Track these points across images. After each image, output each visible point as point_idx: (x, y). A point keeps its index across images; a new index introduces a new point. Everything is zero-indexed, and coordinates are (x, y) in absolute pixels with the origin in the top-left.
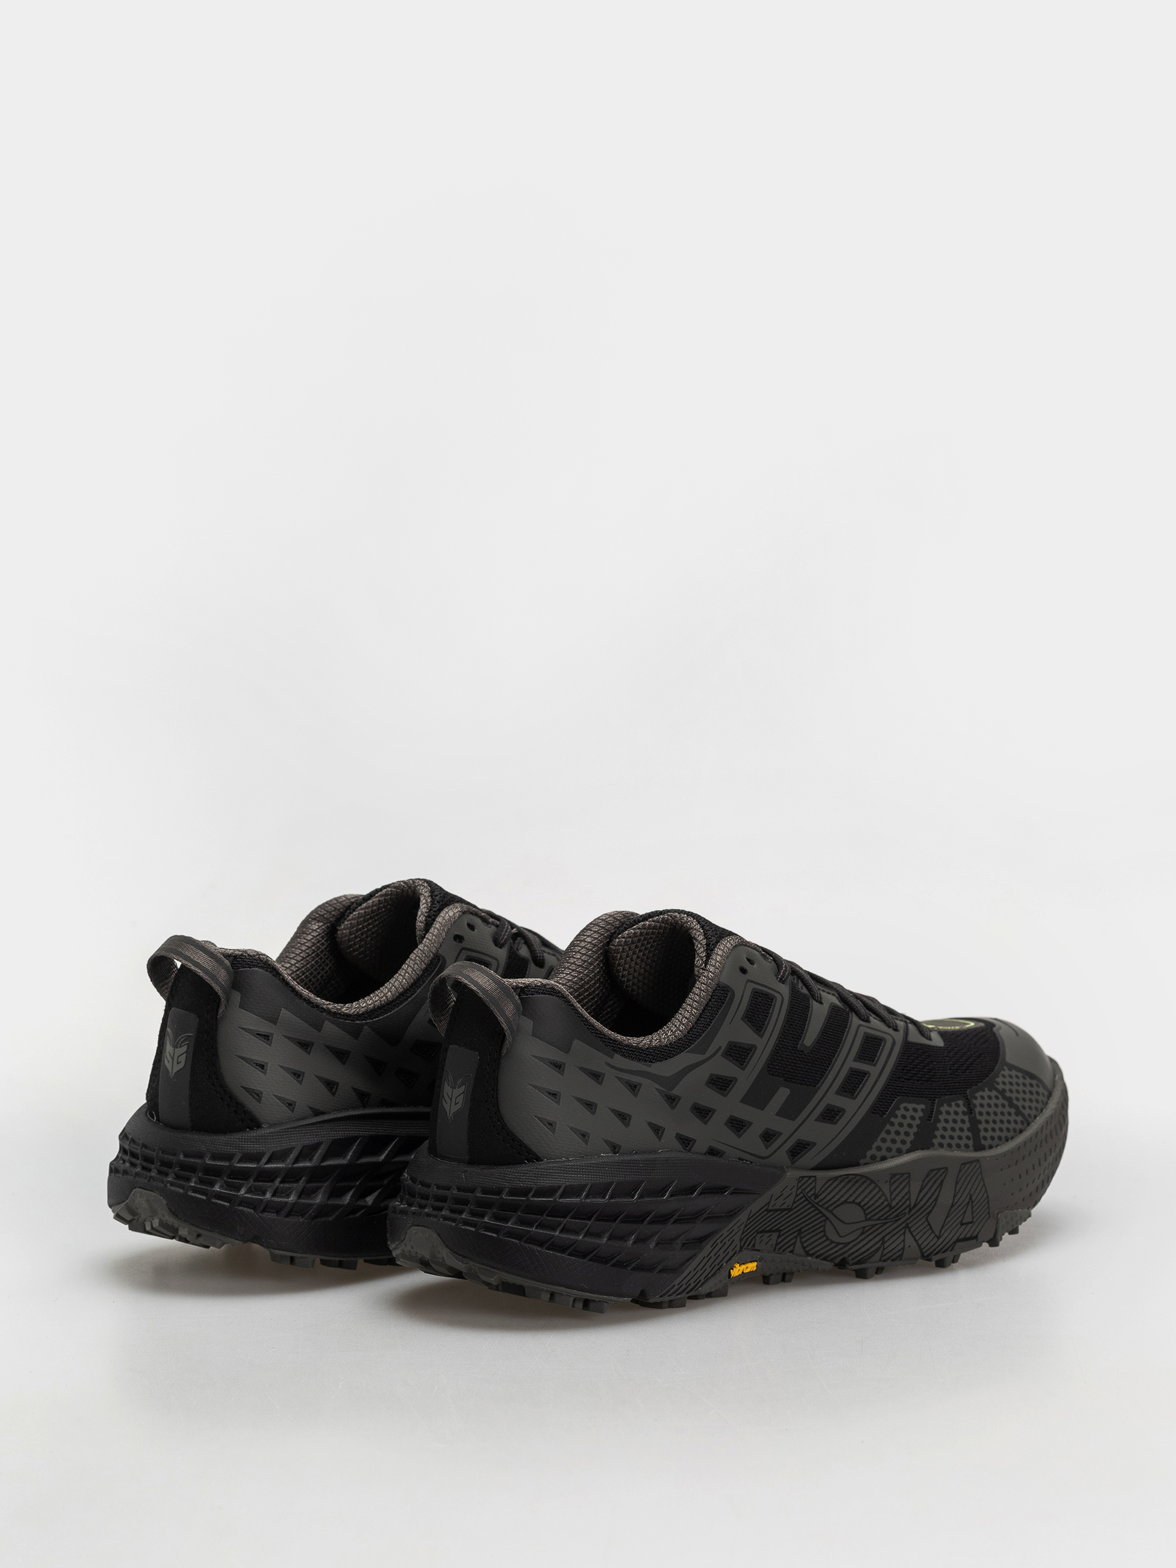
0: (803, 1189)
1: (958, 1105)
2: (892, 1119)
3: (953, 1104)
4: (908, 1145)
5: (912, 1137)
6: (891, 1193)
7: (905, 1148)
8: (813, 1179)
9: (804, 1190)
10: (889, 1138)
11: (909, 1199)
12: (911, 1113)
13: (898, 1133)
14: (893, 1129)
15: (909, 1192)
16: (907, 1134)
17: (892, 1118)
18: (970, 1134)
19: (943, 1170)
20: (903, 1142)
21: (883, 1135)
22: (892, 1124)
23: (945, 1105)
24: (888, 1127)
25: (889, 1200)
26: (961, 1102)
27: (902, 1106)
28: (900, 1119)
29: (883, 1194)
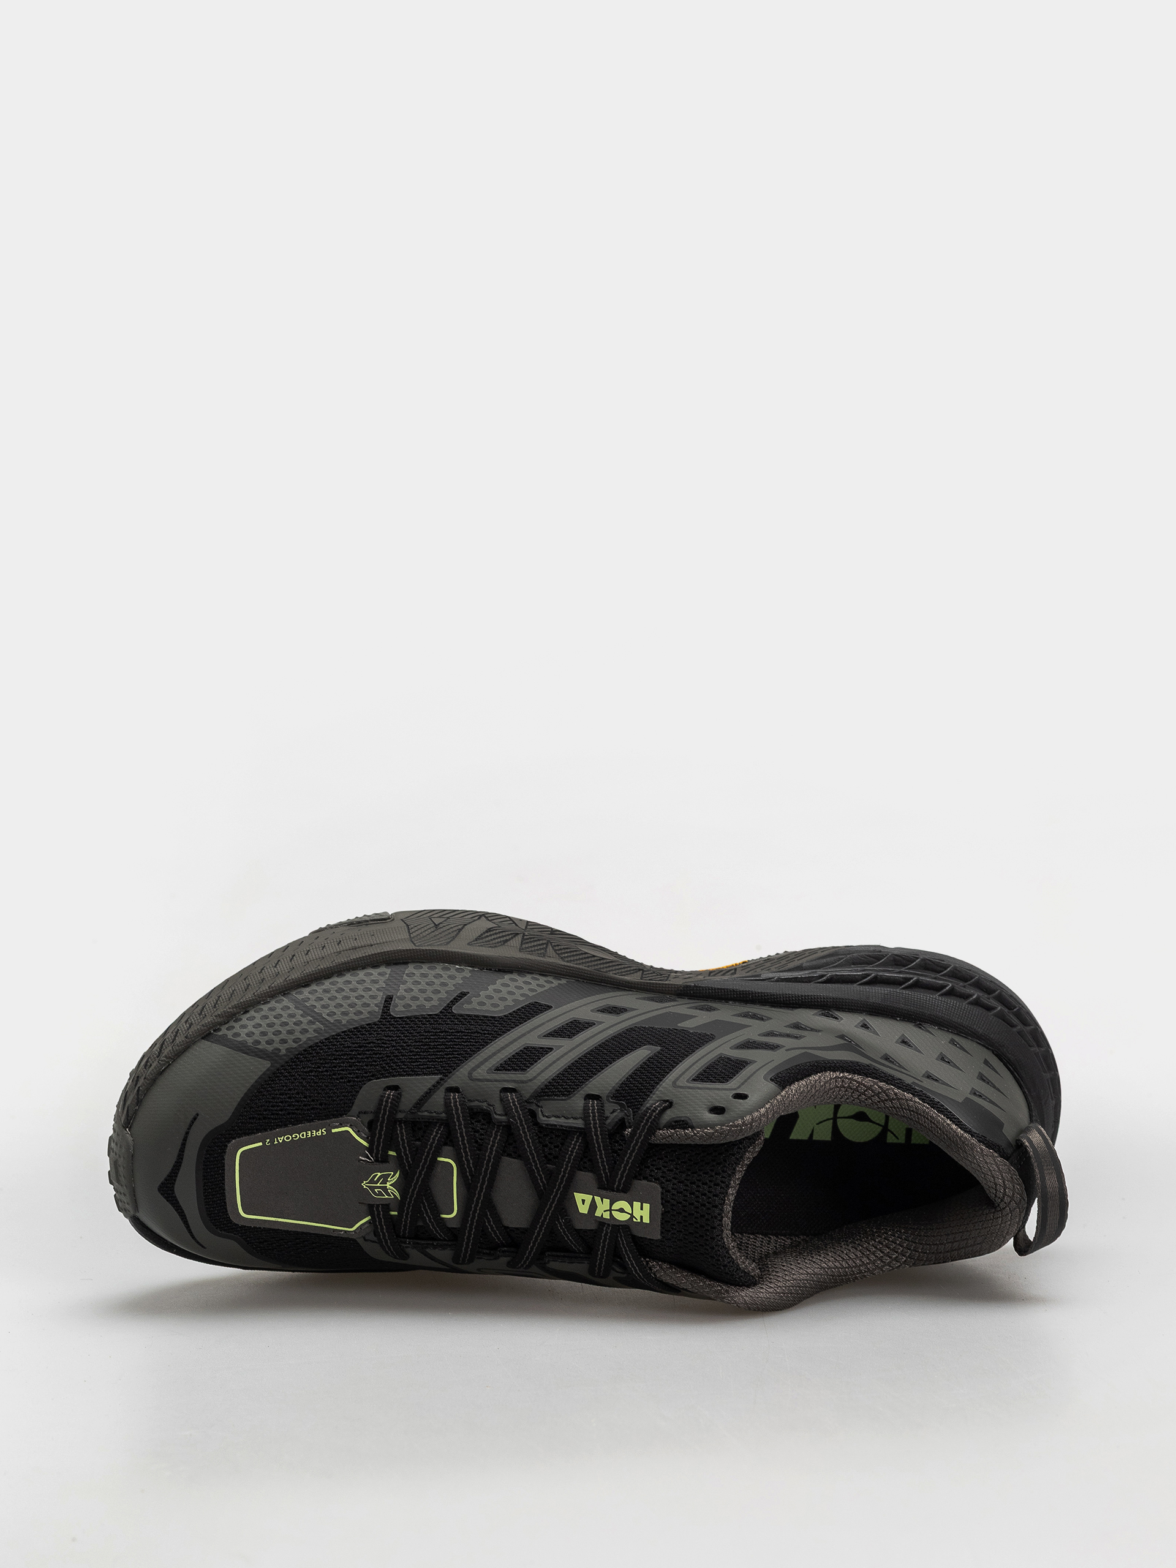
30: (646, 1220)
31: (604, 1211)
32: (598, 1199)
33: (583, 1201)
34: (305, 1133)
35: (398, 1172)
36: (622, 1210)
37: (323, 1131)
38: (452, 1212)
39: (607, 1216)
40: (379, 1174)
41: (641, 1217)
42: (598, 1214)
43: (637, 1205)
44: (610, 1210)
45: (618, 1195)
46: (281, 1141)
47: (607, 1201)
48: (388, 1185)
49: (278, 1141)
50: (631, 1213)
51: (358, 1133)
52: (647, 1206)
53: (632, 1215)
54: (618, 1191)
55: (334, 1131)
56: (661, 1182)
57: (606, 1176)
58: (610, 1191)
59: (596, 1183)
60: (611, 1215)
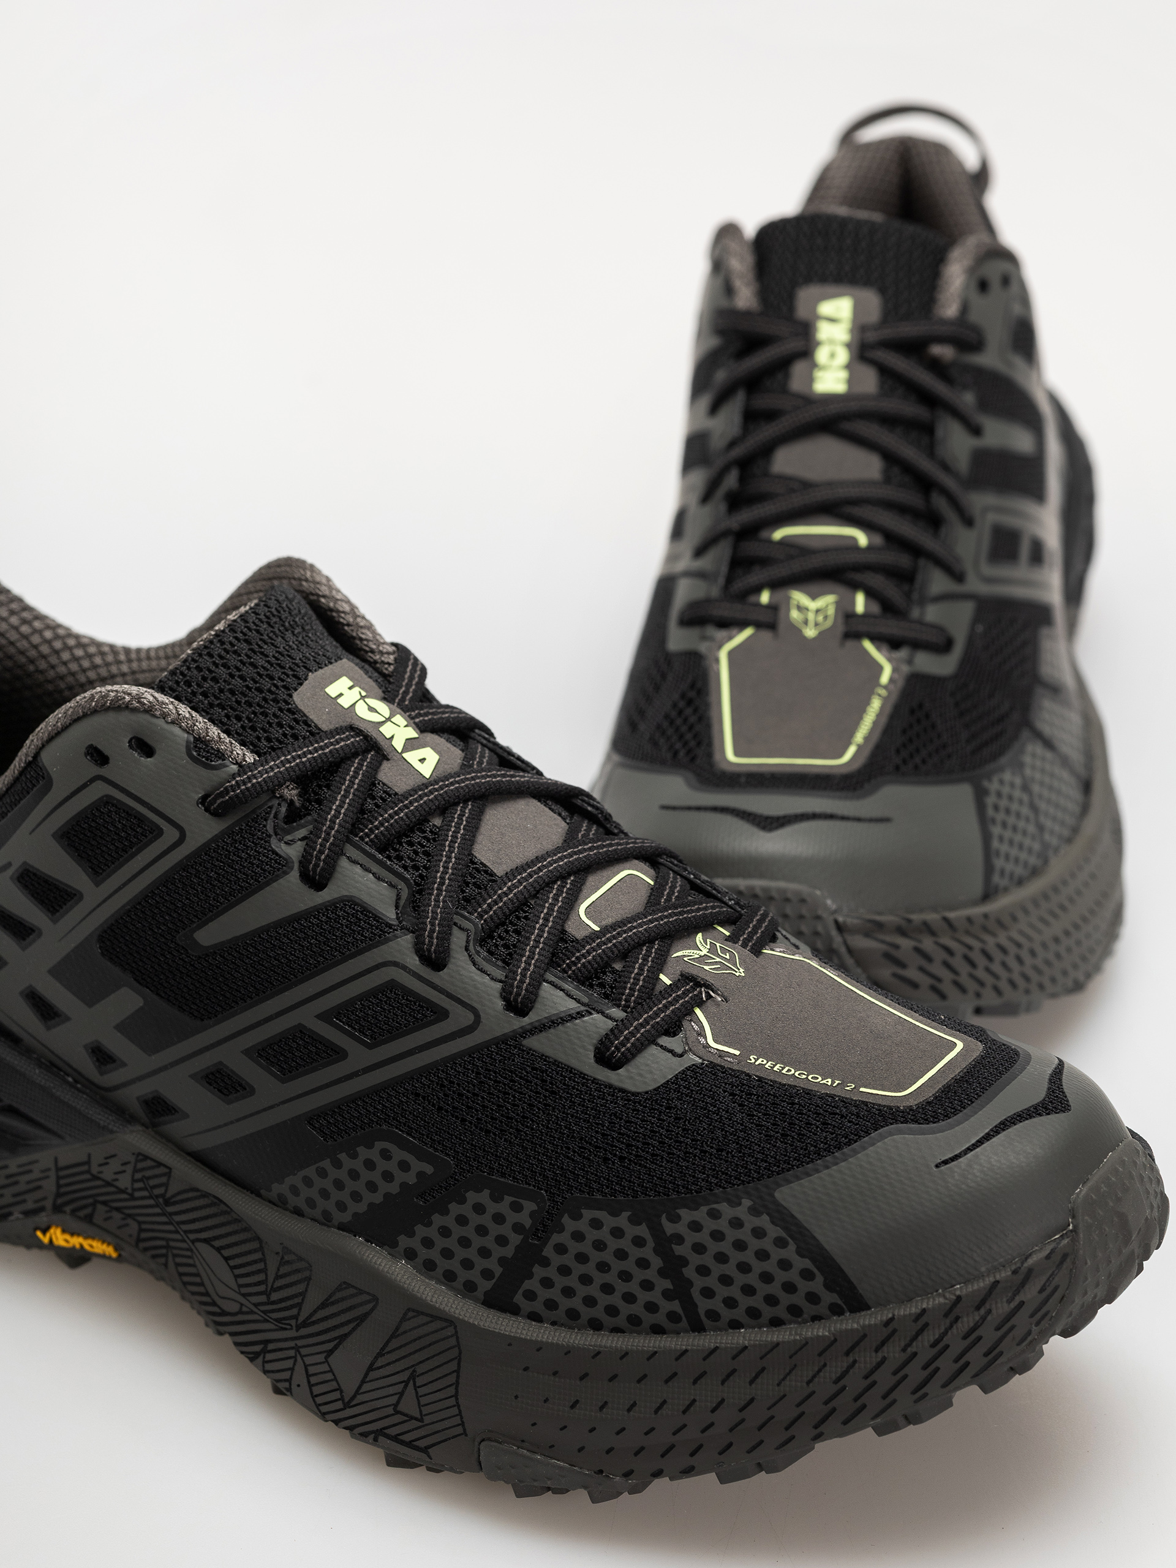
0: (144, 1176)
1: (516, 1208)
2: (343, 1157)
3: (508, 1199)
4: (346, 1217)
5: (362, 1208)
6: (278, 1277)
7: (339, 1217)
8: (164, 1170)
9: (148, 1178)
10: (319, 1183)
11: (299, 1305)
12: (392, 1166)
13: (339, 1185)
14: (333, 1173)
15: (303, 1294)
16: (356, 1196)
17: (344, 1154)
18: (498, 1271)
19: (368, 1298)
20: (341, 1206)
21: (310, 1171)
22: (338, 1165)
23: (487, 1192)
24: (326, 1164)
25: (270, 1286)
26: (529, 1206)
27: (379, 1145)
28: (358, 1164)
29: (264, 1271)
30: (345, 681)
31: (398, 726)
32: (398, 745)
33: (422, 761)
34: (784, 1071)
35: (675, 955)
36: (372, 710)
37: (753, 1061)
39: (400, 720)
40: (706, 968)
41: (350, 688)
42: (412, 733)
43: (344, 702)
44: (388, 719)
45: (362, 727)
46: (830, 1080)
47: (386, 730)
48: (704, 952)
49: (833, 1082)
50: (361, 702)
51: (702, 1033)
52: (332, 692)
53: (363, 698)
55: (737, 1053)
56: (287, 703)
57: (363, 760)
58: (371, 738)
59: (385, 765)
60: (392, 715)
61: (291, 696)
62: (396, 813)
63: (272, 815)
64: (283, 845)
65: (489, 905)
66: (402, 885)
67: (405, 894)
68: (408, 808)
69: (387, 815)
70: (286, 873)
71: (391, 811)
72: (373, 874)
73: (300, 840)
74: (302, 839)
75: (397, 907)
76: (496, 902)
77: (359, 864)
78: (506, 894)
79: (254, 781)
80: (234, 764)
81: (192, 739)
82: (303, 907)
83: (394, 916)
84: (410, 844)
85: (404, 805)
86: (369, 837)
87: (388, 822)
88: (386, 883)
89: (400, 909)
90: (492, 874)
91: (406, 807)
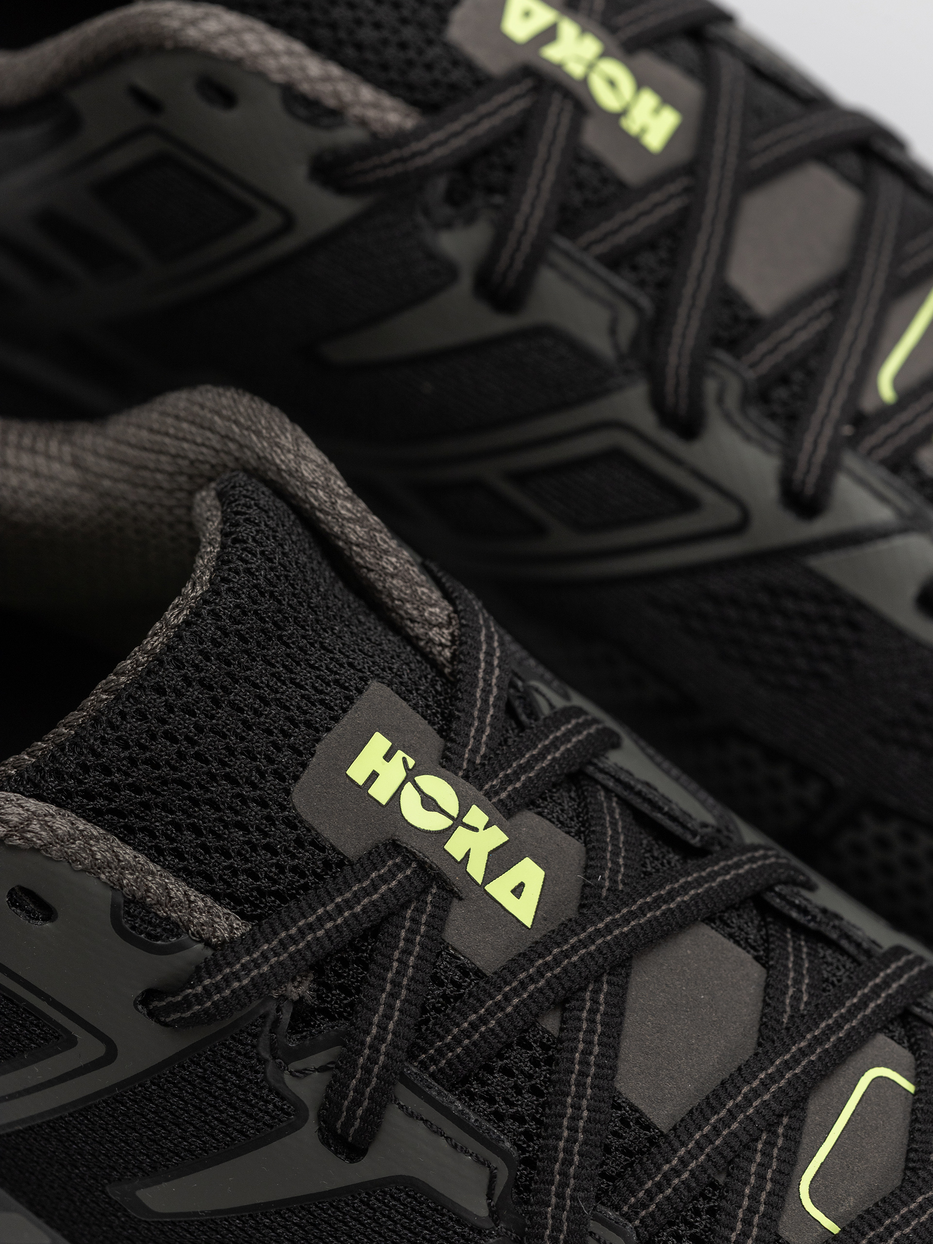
30: (379, 743)
31: (475, 829)
32: (476, 869)
33: (518, 891)
36: (429, 803)
38: (878, 1082)
39: (476, 816)
41: (388, 757)
42: (497, 837)
43: (381, 792)
44: (458, 822)
45: (414, 845)
47: (455, 847)
50: (409, 786)
52: (358, 772)
53: (411, 776)
54: (409, 856)
56: (283, 808)
57: (420, 911)
58: (431, 867)
59: (457, 911)
60: (464, 809)
61: (288, 792)
62: (483, 1020)
63: (267, 1029)
64: (287, 1077)
65: (648, 1192)
66: (497, 1162)
67: (503, 1176)
68: (503, 1009)
69: (466, 1025)
70: (294, 1128)
71: (473, 1017)
72: (447, 1138)
73: (316, 1070)
74: (322, 1069)
75: (490, 1196)
76: (660, 1188)
77: (422, 1119)
78: (677, 1173)
79: (236, 985)
80: (199, 942)
81: (122, 900)
82: (326, 1186)
83: (484, 1212)
84: (507, 1071)
85: (496, 1004)
86: (436, 1065)
87: (469, 1037)
88: (471, 1155)
89: (496, 1199)
90: (647, 1126)
91: (499, 1007)
